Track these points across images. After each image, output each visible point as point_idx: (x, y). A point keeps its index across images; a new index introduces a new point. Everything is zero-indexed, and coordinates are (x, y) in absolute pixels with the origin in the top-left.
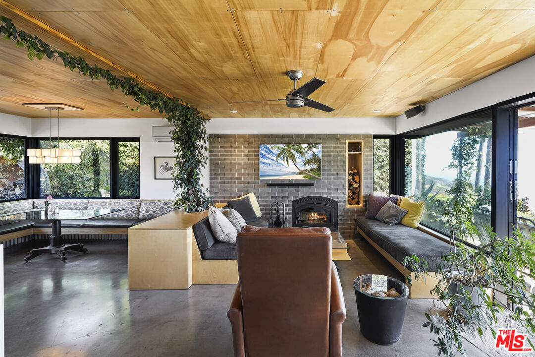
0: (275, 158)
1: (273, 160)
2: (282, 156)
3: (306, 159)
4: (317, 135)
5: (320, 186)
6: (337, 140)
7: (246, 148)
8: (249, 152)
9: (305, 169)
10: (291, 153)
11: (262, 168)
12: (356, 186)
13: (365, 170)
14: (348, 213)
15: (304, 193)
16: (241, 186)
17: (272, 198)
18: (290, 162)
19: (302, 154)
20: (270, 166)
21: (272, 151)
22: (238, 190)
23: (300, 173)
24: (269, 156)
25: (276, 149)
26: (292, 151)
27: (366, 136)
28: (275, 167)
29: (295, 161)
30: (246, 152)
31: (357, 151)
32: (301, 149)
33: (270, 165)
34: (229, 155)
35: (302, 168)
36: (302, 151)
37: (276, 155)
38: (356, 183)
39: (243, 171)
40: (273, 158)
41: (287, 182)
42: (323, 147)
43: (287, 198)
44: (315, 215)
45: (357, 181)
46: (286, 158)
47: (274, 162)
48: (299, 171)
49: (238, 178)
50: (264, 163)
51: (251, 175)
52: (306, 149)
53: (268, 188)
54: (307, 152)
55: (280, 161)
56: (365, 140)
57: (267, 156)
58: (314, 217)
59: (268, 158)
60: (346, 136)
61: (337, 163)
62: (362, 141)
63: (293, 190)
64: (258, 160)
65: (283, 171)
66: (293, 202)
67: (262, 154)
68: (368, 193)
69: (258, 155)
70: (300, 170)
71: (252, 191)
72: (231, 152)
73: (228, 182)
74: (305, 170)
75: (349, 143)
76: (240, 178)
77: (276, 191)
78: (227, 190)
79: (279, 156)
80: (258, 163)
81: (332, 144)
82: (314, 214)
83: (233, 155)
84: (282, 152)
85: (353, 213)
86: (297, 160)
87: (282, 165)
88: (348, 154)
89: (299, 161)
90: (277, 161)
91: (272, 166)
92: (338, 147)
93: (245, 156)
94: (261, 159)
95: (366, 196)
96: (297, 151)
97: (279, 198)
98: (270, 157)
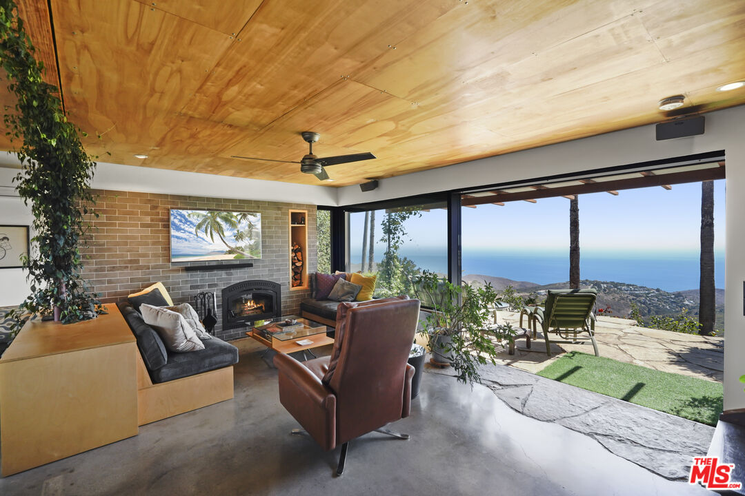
0: (193, 230)
1: (190, 233)
2: (204, 227)
3: (238, 231)
4: (255, 201)
5: (259, 267)
6: (279, 209)
7: (147, 214)
8: (152, 220)
9: (238, 246)
10: (217, 223)
11: (174, 244)
12: (299, 264)
13: (309, 246)
14: (292, 297)
15: (238, 277)
16: (139, 274)
17: (192, 287)
18: (216, 235)
19: (233, 225)
20: (187, 242)
21: (189, 219)
22: (132, 280)
23: (230, 252)
24: (186, 227)
25: (196, 216)
26: (218, 220)
27: (310, 207)
28: (194, 244)
29: (223, 234)
30: (148, 220)
31: (301, 223)
32: (232, 217)
33: (186, 240)
34: (114, 225)
35: (233, 245)
36: (233, 219)
37: (195, 226)
38: (299, 261)
39: (141, 250)
40: (191, 230)
41: (215, 264)
42: (262, 217)
43: (216, 285)
44: (252, 304)
45: (300, 258)
46: (209, 231)
47: (192, 236)
48: (228, 249)
49: (131, 261)
50: (178, 237)
51: (155, 255)
52: (239, 217)
53: (185, 274)
54: (239, 222)
55: (201, 234)
56: (309, 211)
57: (182, 227)
58: (250, 307)
59: (183, 229)
60: (289, 205)
61: (279, 237)
62: (306, 212)
63: (223, 274)
64: (169, 232)
65: (205, 249)
66: (223, 291)
67: (174, 224)
68: (313, 271)
69: (167, 225)
70: (229, 247)
71: (159, 279)
72: (117, 219)
73: (113, 269)
74: (237, 248)
75: (292, 214)
76: (137, 261)
77: (198, 277)
78: (109, 282)
79: (199, 227)
80: (169, 238)
81: (273, 213)
82: (250, 303)
83: (120, 225)
84: (204, 221)
85: (297, 296)
86: (225, 234)
87: (204, 240)
88: (292, 227)
89: (228, 233)
90: (197, 235)
91: (189, 242)
92: (280, 218)
93: (143, 225)
94: (173, 232)
95: (311, 276)
96: (226, 220)
97: (202, 286)
98: (186, 229)
